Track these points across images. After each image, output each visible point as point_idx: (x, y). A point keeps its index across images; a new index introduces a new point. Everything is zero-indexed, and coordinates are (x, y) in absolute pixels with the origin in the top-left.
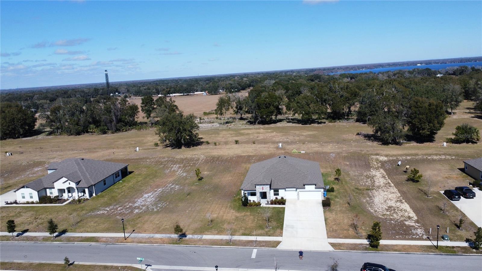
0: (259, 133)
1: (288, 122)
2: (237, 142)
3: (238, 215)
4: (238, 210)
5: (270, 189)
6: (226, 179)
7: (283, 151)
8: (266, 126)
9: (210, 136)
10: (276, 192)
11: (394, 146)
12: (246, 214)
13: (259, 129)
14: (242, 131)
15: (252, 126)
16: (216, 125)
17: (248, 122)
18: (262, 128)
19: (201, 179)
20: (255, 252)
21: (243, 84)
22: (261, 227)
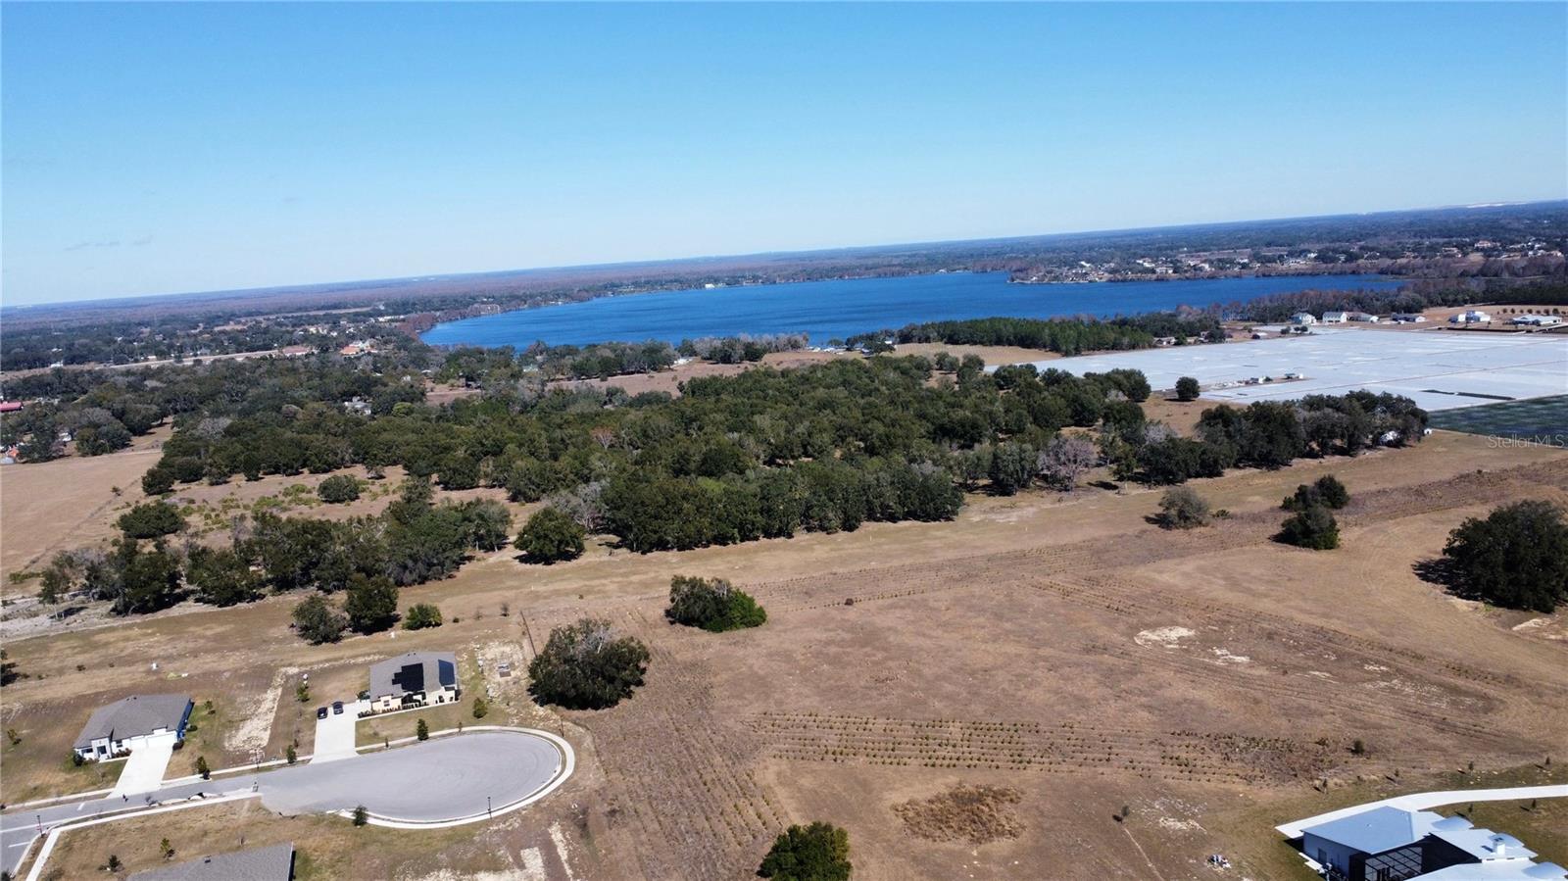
0: (127, 639)
1: (197, 601)
2: (80, 668)
3: (68, 776)
4: (69, 771)
5: (111, 741)
6: (57, 736)
7: (155, 678)
8: (149, 617)
9: (31, 656)
10: (119, 742)
11: (329, 645)
12: (81, 776)
13: (130, 627)
14: (97, 638)
15: (119, 622)
16: (43, 622)
17: (113, 610)
18: (138, 625)
19: (17, 742)
20: (82, 805)
21: (138, 418)
22: (94, 784)
